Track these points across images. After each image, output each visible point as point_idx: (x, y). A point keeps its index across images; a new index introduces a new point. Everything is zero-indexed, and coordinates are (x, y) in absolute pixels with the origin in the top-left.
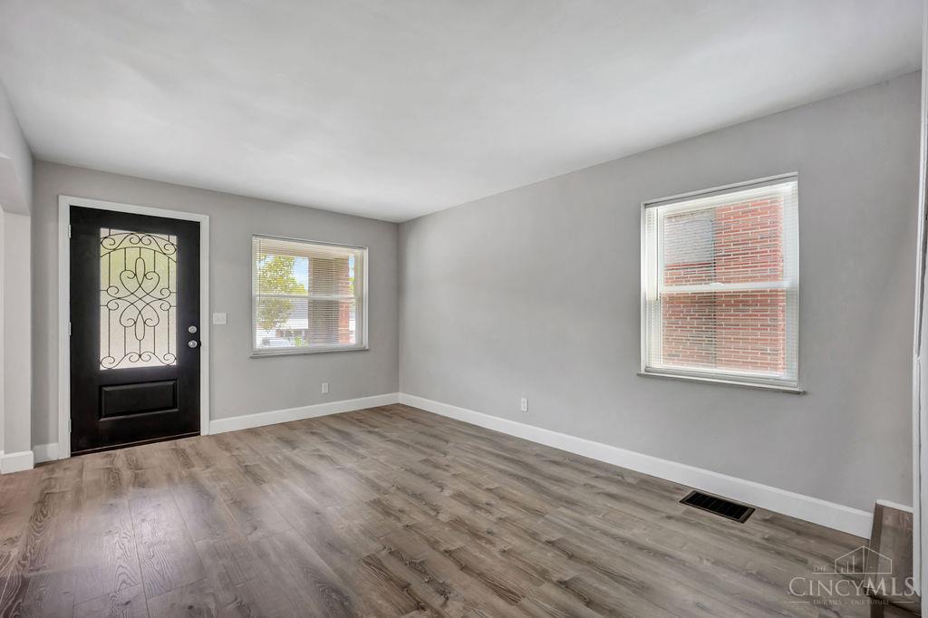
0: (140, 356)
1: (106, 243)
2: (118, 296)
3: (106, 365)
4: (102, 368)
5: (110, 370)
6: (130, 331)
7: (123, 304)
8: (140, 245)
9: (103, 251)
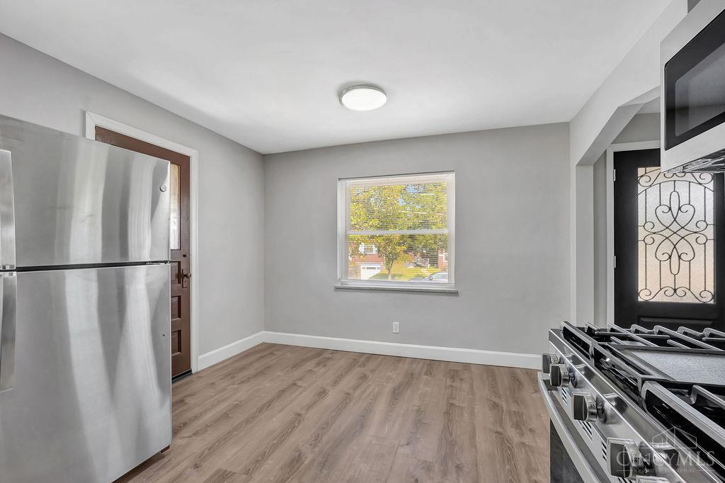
0: (675, 290)
1: (642, 181)
2: (653, 231)
3: (643, 297)
4: (640, 300)
5: (646, 303)
6: (665, 265)
7: (658, 238)
8: (675, 178)
9: (640, 189)
